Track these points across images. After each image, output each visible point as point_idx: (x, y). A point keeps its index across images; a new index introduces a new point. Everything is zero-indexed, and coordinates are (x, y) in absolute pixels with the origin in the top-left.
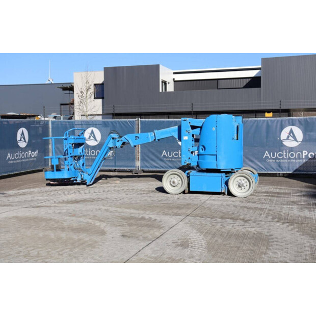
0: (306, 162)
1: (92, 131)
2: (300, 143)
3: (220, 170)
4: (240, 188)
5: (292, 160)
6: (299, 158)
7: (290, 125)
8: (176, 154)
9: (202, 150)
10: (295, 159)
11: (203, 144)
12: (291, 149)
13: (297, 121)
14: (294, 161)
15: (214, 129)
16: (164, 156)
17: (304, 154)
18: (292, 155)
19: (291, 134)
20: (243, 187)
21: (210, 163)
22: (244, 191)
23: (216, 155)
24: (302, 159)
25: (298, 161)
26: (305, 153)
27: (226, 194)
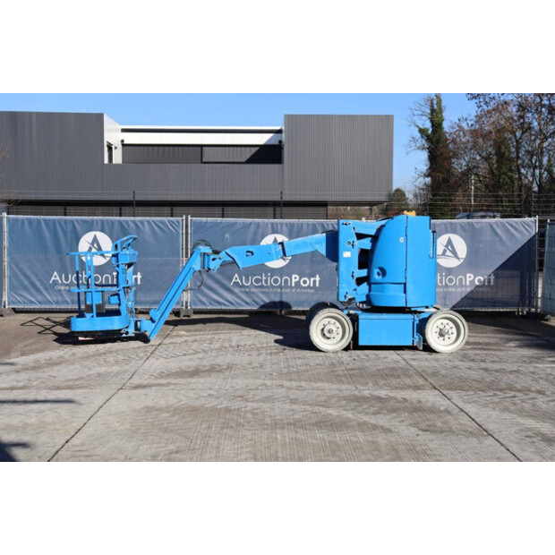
0: (472, 291)
1: (95, 238)
2: (462, 261)
3: (410, 308)
4: (441, 338)
5: (450, 289)
6: (461, 286)
7: (447, 232)
8: (257, 281)
9: (379, 274)
10: (455, 286)
11: (382, 266)
12: (449, 271)
13: (459, 226)
14: (454, 290)
15: (402, 240)
16: (236, 283)
17: (468, 279)
18: (450, 280)
19: (450, 247)
20: (447, 336)
21: (393, 297)
22: (448, 341)
23: (405, 284)
24: (466, 286)
25: (459, 290)
26: (470, 277)
27: (421, 348)
